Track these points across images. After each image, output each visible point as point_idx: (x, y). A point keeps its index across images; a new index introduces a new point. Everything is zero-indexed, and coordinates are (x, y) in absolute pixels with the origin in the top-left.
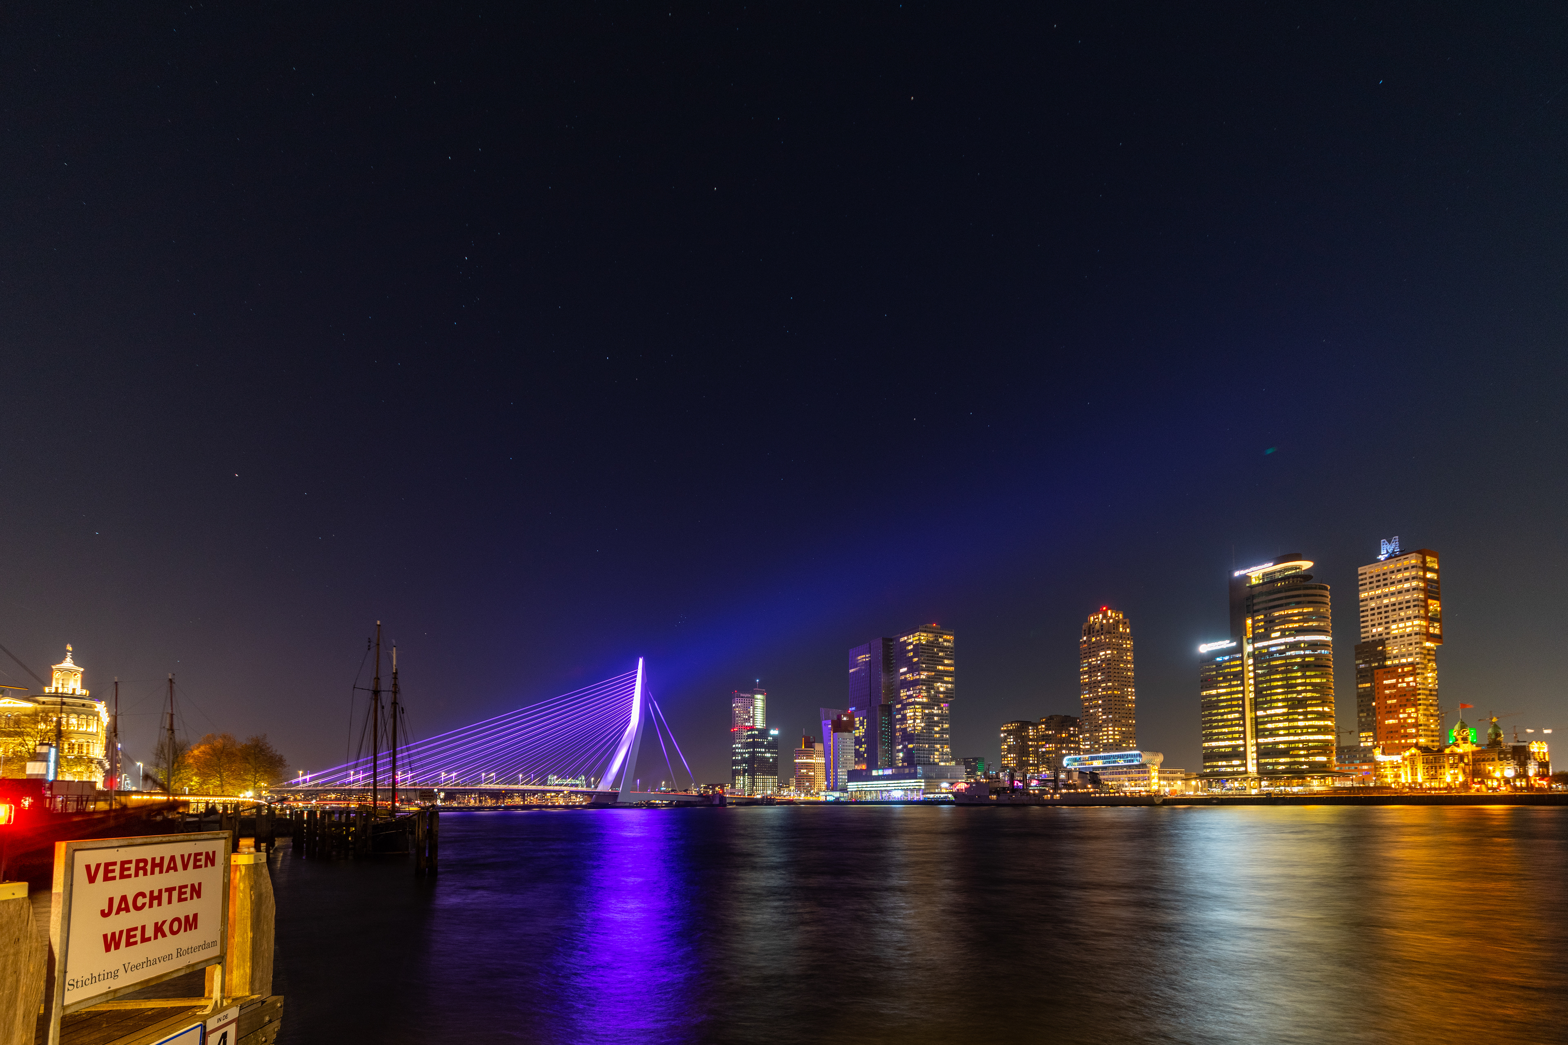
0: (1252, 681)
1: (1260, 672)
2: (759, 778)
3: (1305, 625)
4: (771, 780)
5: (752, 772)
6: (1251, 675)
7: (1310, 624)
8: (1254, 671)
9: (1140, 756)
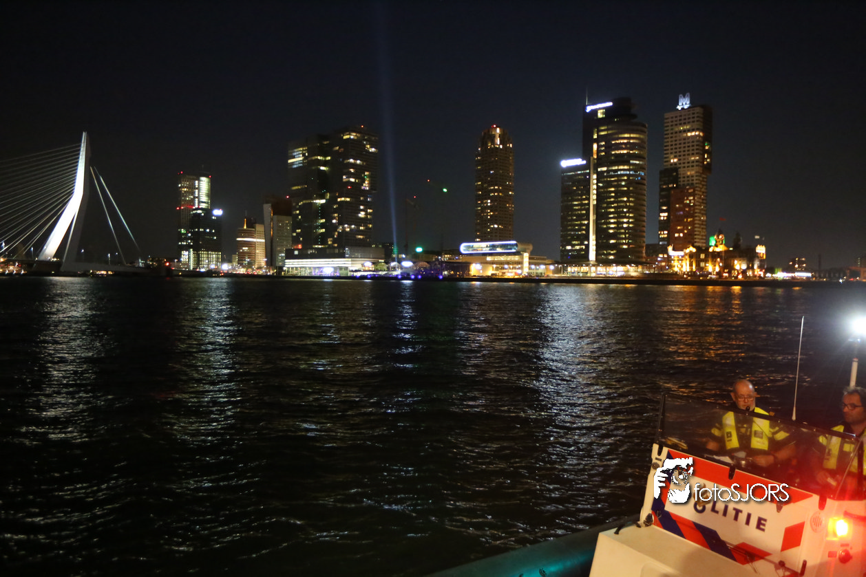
0: (595, 192)
1: (601, 185)
2: (204, 254)
3: (631, 152)
4: (214, 256)
5: (197, 249)
6: (595, 187)
7: (634, 151)
8: (597, 184)
9: (516, 245)
